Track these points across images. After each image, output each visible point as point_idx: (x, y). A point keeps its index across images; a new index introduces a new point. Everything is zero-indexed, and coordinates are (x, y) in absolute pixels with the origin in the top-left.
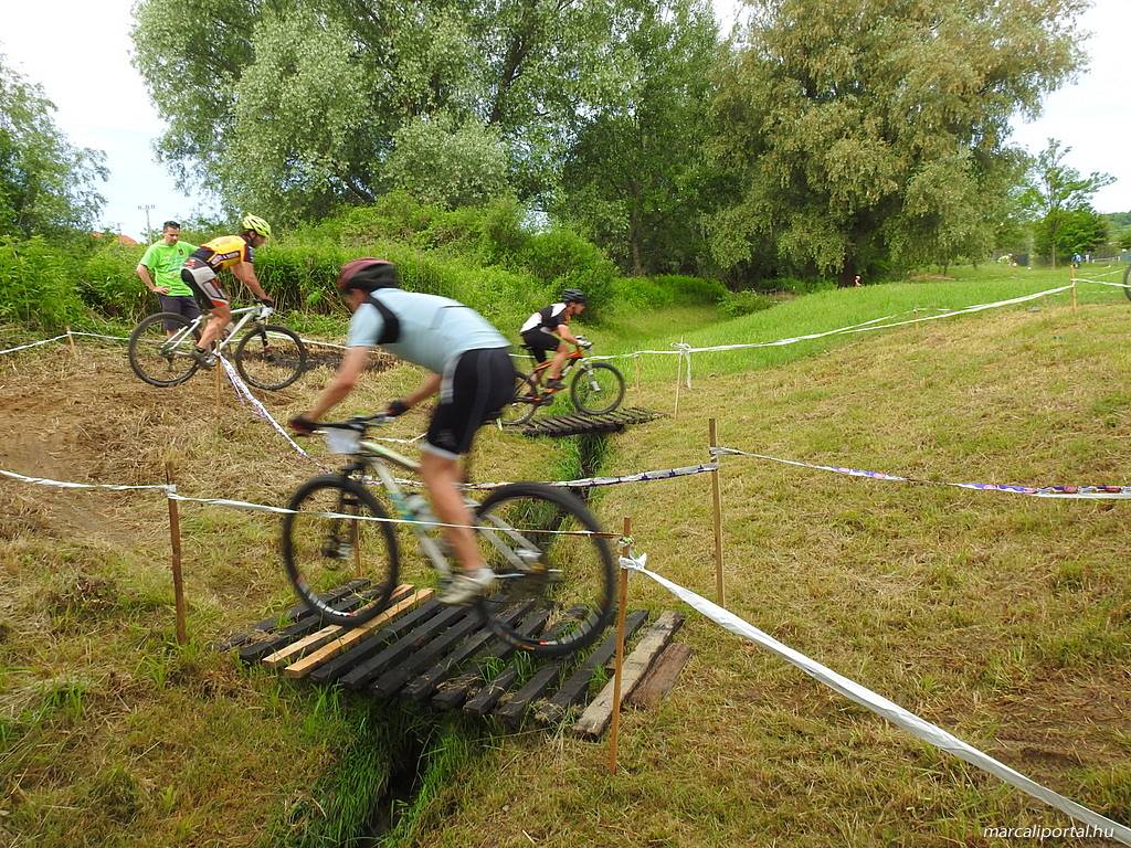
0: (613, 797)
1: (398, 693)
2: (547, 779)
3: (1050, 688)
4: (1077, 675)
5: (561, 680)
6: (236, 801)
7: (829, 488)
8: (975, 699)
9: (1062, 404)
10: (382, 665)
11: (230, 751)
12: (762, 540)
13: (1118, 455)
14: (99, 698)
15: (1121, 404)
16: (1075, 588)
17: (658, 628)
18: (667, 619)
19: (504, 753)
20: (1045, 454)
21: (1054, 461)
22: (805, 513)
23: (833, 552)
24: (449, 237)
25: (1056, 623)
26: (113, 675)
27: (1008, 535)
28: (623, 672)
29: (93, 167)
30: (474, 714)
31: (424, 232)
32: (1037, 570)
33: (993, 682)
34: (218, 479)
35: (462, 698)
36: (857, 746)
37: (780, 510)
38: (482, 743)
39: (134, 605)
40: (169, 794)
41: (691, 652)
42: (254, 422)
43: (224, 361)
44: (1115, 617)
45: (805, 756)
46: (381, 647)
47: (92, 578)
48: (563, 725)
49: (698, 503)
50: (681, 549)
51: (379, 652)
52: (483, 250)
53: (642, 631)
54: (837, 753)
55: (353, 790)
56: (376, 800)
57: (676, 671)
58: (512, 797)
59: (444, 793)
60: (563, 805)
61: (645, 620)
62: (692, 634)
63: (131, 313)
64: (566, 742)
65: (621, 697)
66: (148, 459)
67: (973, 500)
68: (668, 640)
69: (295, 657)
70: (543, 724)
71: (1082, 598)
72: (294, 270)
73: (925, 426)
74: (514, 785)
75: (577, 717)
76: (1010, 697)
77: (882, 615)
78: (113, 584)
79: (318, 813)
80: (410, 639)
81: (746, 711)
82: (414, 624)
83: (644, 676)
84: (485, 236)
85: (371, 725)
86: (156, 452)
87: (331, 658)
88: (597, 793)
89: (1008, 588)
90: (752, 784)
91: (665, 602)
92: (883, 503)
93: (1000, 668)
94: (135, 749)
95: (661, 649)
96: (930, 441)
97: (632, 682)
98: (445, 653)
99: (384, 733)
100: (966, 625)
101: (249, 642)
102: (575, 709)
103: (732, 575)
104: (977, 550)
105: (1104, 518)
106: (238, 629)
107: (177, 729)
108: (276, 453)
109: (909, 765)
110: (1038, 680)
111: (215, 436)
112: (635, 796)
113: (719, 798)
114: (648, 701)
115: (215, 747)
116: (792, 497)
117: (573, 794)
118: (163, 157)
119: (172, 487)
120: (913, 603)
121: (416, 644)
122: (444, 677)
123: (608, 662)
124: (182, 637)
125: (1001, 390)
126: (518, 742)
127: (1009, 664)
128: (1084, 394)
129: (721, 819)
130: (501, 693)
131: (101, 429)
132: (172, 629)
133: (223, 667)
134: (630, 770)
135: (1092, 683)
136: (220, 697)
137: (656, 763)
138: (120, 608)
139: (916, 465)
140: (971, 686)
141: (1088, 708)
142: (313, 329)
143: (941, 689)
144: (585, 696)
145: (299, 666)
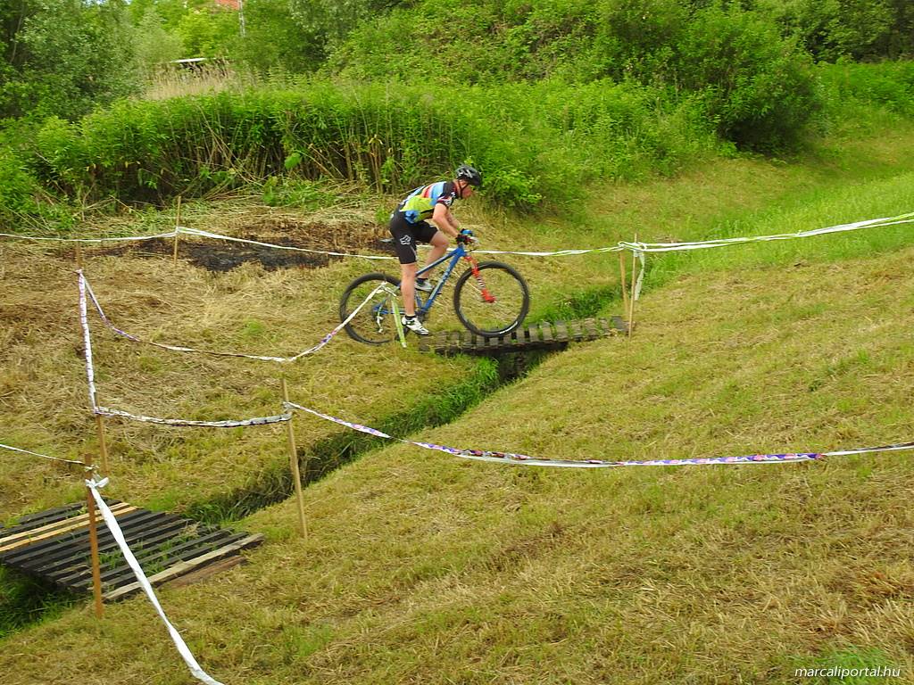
18: (250, 539)
28: (173, 568)
30: (62, 585)
41: (242, 561)
51: (49, 546)
57: (214, 573)
80: (77, 540)
121: (78, 543)
130: (89, 576)
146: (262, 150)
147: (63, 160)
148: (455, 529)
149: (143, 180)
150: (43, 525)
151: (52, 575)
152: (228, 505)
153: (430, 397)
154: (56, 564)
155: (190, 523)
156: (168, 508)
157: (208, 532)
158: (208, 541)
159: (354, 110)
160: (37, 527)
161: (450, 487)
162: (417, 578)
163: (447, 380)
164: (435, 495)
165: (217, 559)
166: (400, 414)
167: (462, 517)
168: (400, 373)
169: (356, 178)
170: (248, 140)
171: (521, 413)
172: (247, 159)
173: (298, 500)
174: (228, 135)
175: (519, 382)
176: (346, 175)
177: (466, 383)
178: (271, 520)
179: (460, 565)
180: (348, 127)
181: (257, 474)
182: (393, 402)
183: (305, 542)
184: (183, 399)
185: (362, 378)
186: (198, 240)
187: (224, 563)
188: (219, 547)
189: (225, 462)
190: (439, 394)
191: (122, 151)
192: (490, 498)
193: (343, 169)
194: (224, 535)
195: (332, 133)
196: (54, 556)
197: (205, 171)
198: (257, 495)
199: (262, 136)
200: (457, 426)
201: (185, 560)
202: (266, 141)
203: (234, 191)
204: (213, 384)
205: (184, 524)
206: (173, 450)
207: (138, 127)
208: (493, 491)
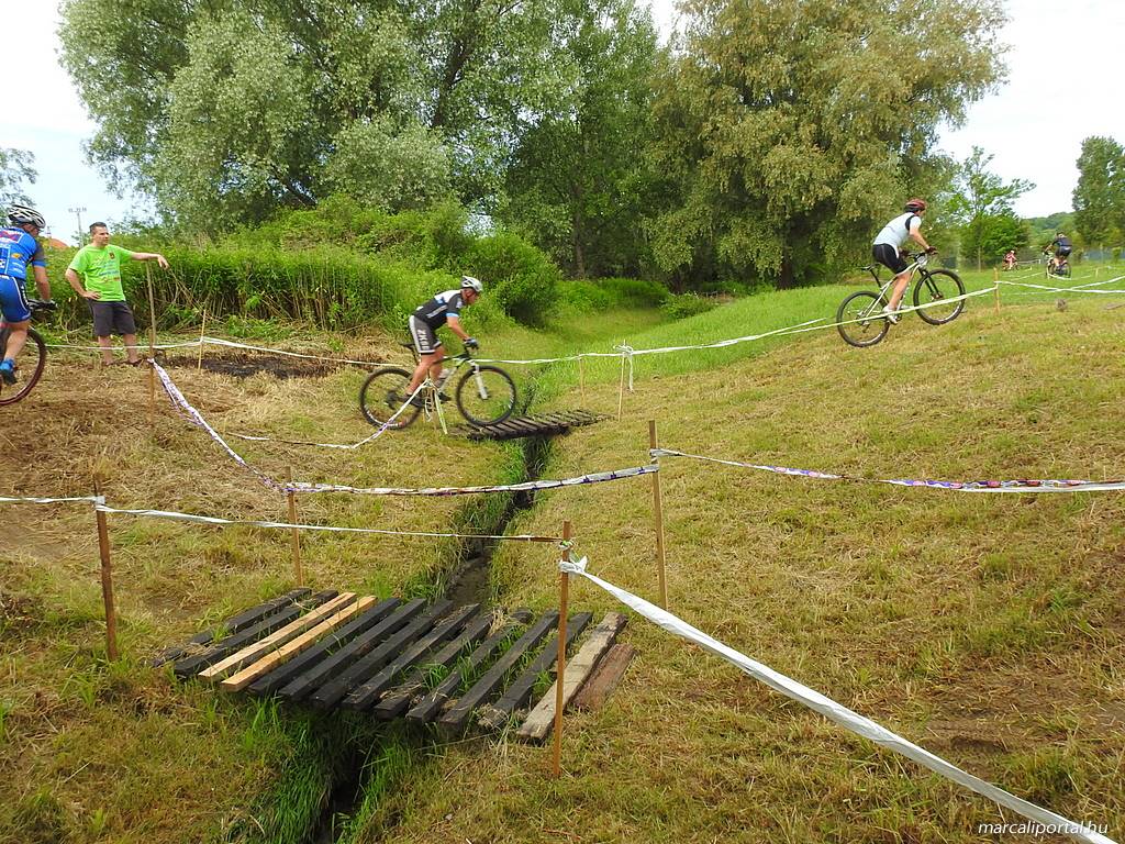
0: (555, 801)
1: (339, 702)
2: (491, 786)
3: (978, 677)
4: (1003, 664)
5: (505, 686)
6: (169, 821)
7: (769, 487)
8: (908, 690)
9: (987, 401)
10: (323, 674)
11: (163, 770)
12: (704, 539)
13: (1039, 450)
14: (24, 720)
15: (1042, 401)
16: (1001, 579)
17: (602, 630)
18: (610, 621)
19: (448, 762)
20: (972, 451)
21: (980, 457)
22: (745, 512)
23: (773, 550)
24: (391, 240)
25: (983, 614)
26: (38, 695)
27: (938, 528)
28: (566, 674)
29: (19, 169)
30: (416, 721)
31: (366, 236)
32: (964, 562)
33: (924, 673)
34: (151, 490)
35: (405, 707)
36: (796, 740)
37: (722, 509)
38: (425, 751)
39: (63, 621)
40: (99, 818)
41: (634, 652)
42: (190, 430)
43: (158, 368)
44: (1037, 606)
45: (745, 753)
46: (322, 656)
47: (15, 595)
48: (507, 730)
49: (641, 504)
50: (624, 550)
51: (320, 661)
52: (427, 253)
53: (586, 633)
54: (777, 748)
55: (293, 804)
56: (318, 814)
57: (619, 673)
58: (455, 805)
59: (387, 804)
60: (507, 811)
61: (588, 622)
62: (635, 635)
63: (60, 319)
64: (509, 748)
65: (564, 701)
66: (78, 470)
67: (904, 496)
68: (612, 642)
69: (232, 670)
70: (487, 730)
71: (1007, 588)
72: (231, 274)
73: (860, 425)
74: (457, 793)
75: (521, 722)
76: (940, 687)
77: (819, 610)
78: (39, 600)
79: (256, 831)
80: (350, 649)
81: (689, 710)
82: (357, 632)
83: (587, 679)
84: (429, 239)
85: (312, 737)
86: (85, 462)
87: (270, 670)
88: (541, 798)
89: (938, 581)
90: (694, 783)
91: (609, 603)
92: (819, 501)
93: (931, 659)
94: (63, 771)
95: (605, 651)
96: (865, 439)
97: (577, 684)
98: (388, 661)
99: (326, 744)
100: (899, 618)
101: (185, 656)
102: (519, 713)
103: (675, 576)
104: (909, 545)
105: (1027, 511)
106: (173, 643)
107: (107, 750)
108: (213, 462)
109: (845, 757)
110: (967, 670)
111: (149, 445)
112: (579, 799)
113: (662, 798)
114: (592, 703)
115: (148, 766)
116: (732, 496)
117: (516, 800)
118: (94, 159)
119: (101, 499)
120: (848, 598)
121: (359, 653)
122: (386, 686)
123: (551, 666)
124: (112, 653)
125: (930, 389)
126: (462, 749)
127: (941, 654)
128: (1008, 392)
129: (664, 818)
130: (444, 700)
131: (27, 439)
132: (102, 644)
133: (157, 683)
134: (574, 774)
135: (1017, 671)
136: (153, 714)
137: (600, 765)
138: (47, 625)
139: (851, 463)
140: (904, 678)
141: (1014, 695)
142: (252, 334)
143: (876, 682)
144: (529, 700)
145: (236, 680)
146: (219, 296)
159: (301, 265)
169: (304, 318)
170: (207, 287)
174: (189, 282)
176: (295, 316)
180: (297, 278)
193: (291, 309)
197: (173, 308)
199: (219, 284)
202: (222, 288)
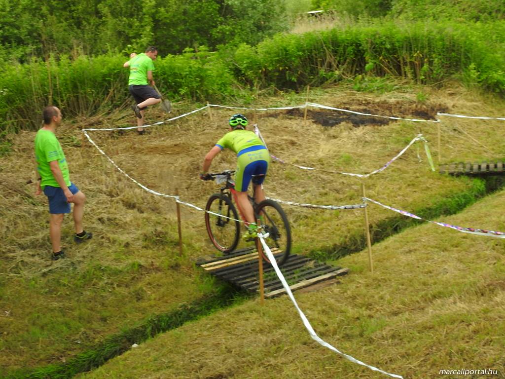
17: (334, 273)
18: (342, 271)
41: (338, 282)
47: (159, 230)
51: (237, 268)
57: (322, 287)
61: (336, 270)
69: (211, 266)
78: (167, 233)
97: (299, 286)
101: (203, 260)
119: (177, 197)
121: (252, 267)
133: (189, 267)
145: (209, 269)
146: (354, 61)
147: (247, 67)
148: (457, 273)
149: (289, 77)
150: (234, 257)
151: (239, 282)
152: (330, 252)
153: (444, 199)
154: (241, 277)
155: (310, 260)
156: (298, 252)
157: (320, 266)
158: (319, 270)
159: (406, 37)
160: (232, 258)
161: (455, 249)
162: (434, 297)
163: (455, 190)
164: (446, 253)
165: (324, 280)
166: (427, 208)
167: (461, 266)
168: (428, 185)
169: (406, 76)
170: (346, 55)
171: (499, 210)
172: (345, 66)
173: (369, 252)
174: (335, 52)
175: (497, 193)
176: (400, 74)
177: (466, 192)
178: (354, 261)
179: (460, 292)
180: (402, 47)
181: (346, 237)
182: (423, 201)
183: (372, 274)
184: (308, 195)
185: (406, 187)
186: (318, 110)
187: (327, 282)
188: (325, 274)
189: (329, 229)
190: (450, 197)
191: (278, 61)
192: (478, 257)
193: (399, 71)
194: (328, 268)
195: (393, 51)
196: (240, 273)
197: (322, 72)
198: (346, 248)
199: (354, 53)
200: (460, 216)
201: (307, 279)
202: (356, 55)
203: (337, 83)
204: (323, 188)
205: (307, 261)
206: (301, 222)
207: (288, 49)
208: (480, 253)
